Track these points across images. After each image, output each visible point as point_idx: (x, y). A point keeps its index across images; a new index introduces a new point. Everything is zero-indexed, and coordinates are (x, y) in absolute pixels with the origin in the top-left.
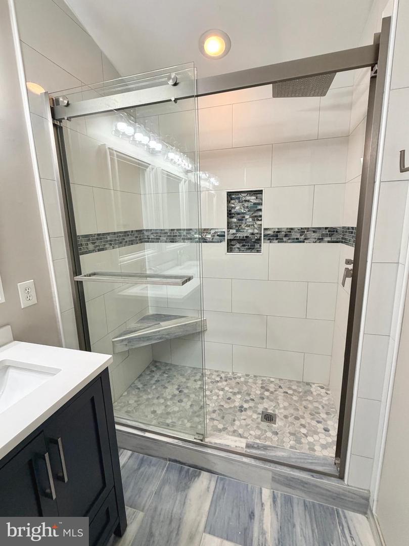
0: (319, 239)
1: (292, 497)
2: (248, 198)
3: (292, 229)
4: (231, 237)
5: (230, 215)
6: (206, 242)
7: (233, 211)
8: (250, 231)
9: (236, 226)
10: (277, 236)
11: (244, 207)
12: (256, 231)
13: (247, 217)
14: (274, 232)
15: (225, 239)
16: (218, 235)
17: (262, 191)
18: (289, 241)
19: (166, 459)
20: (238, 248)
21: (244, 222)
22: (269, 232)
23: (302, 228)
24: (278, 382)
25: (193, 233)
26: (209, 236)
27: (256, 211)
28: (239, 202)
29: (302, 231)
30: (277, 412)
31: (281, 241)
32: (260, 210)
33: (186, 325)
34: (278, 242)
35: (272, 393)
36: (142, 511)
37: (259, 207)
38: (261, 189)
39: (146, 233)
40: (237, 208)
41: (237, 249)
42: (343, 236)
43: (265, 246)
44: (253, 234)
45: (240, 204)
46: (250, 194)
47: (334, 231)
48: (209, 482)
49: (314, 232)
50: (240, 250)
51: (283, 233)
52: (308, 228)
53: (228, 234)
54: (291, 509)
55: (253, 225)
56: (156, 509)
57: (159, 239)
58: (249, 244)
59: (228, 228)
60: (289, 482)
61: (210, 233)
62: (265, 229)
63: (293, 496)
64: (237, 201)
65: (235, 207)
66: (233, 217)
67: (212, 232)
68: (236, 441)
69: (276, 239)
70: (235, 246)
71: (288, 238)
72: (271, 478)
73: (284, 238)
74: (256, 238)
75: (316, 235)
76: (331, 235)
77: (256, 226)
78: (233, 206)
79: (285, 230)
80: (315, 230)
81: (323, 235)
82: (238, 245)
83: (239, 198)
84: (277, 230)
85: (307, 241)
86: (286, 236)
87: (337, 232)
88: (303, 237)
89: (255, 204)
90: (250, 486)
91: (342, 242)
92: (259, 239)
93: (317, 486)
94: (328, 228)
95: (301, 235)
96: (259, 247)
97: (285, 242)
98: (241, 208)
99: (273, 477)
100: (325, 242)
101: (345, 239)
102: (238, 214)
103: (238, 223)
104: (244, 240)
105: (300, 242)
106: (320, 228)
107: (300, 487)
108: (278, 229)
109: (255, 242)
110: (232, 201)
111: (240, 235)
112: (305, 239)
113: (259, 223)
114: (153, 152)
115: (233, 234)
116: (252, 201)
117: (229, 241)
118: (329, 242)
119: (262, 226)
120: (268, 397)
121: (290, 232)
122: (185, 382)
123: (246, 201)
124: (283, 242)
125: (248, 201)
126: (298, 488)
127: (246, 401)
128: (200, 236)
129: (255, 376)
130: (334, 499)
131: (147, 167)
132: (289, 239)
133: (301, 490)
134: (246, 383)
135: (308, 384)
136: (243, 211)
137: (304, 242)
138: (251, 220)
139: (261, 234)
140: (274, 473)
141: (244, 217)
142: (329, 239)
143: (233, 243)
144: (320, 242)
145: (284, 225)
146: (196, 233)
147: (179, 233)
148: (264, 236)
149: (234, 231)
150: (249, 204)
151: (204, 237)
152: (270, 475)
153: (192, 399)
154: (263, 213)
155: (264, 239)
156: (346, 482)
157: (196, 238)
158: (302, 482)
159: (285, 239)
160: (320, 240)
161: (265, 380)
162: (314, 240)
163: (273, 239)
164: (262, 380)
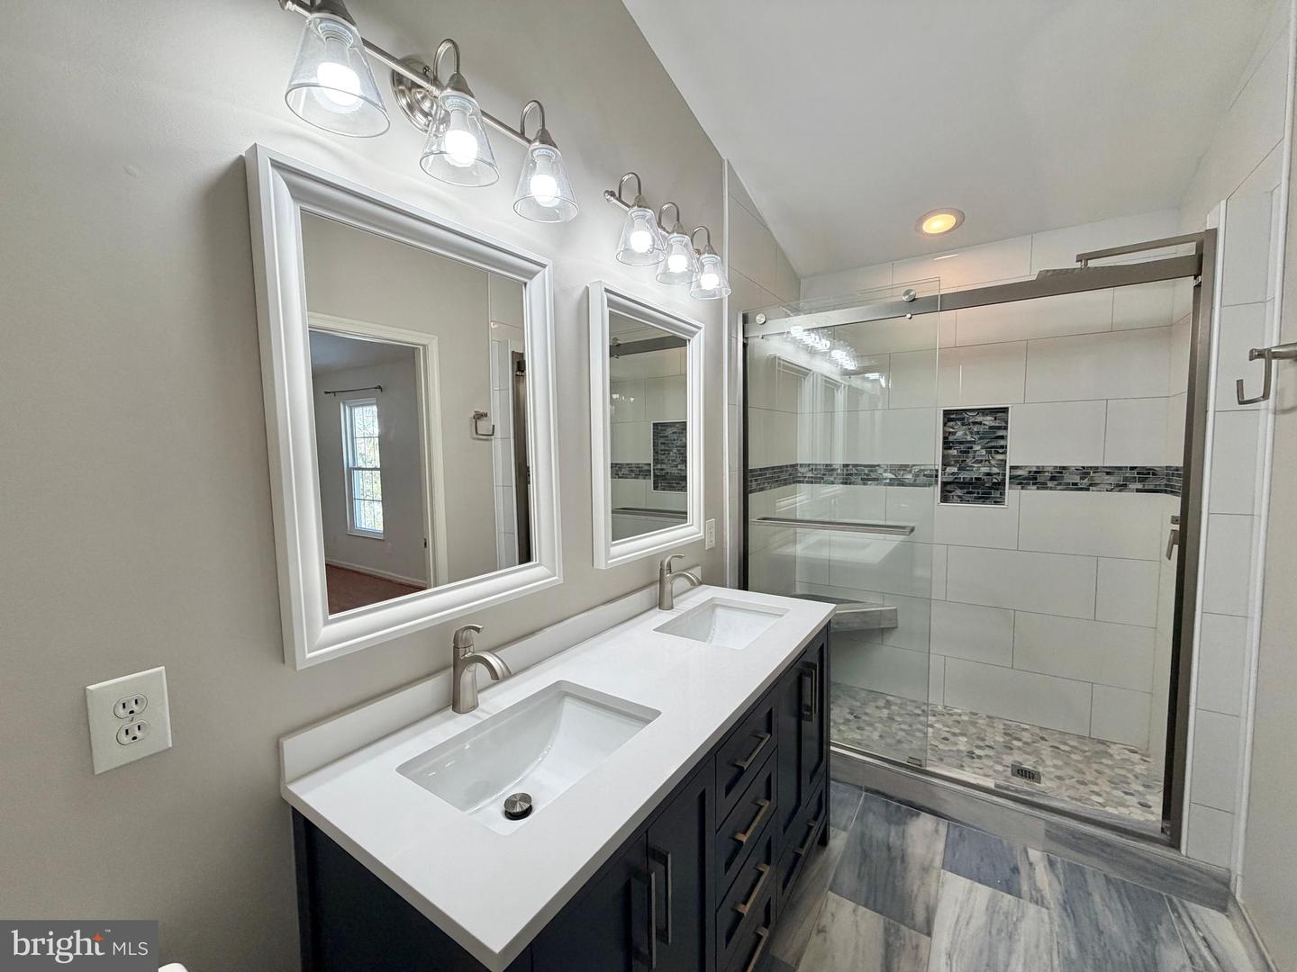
0: (1118, 485)
1: (1083, 868)
2: (979, 419)
3: (1064, 468)
4: (950, 479)
5: (947, 444)
6: (903, 485)
7: (951, 438)
8: (985, 470)
9: (957, 462)
10: (1034, 479)
11: (971, 433)
12: (995, 470)
13: (977, 448)
14: (1030, 472)
15: (937, 481)
16: (924, 475)
17: (1007, 408)
18: (1059, 487)
19: (860, 788)
20: (960, 497)
21: (971, 455)
22: (1019, 472)
23: (1083, 468)
24: (1038, 731)
25: (880, 471)
26: (910, 476)
27: (995, 439)
28: (963, 424)
29: (1085, 472)
30: (1040, 769)
31: (1043, 486)
32: (1002, 437)
33: (864, 613)
34: (1038, 489)
35: (1026, 743)
36: (845, 829)
37: (1000, 433)
38: (1005, 406)
39: (800, 469)
40: (959, 434)
41: (955, 498)
42: (1169, 480)
43: (1011, 493)
44: (988, 474)
45: (964, 427)
46: (983, 413)
47: (1149, 474)
48: (935, 825)
49: (1108, 473)
50: (962, 500)
51: (1047, 474)
52: (1097, 468)
53: (943, 474)
54: (1083, 879)
55: (989, 461)
56: (863, 834)
57: (823, 479)
58: (980, 491)
59: (943, 464)
60: (1076, 842)
61: (910, 472)
62: (1011, 468)
63: (1085, 866)
64: (959, 423)
65: (956, 433)
66: (950, 448)
67: (916, 469)
68: (975, 778)
69: (1034, 484)
70: (953, 494)
71: (1056, 483)
72: (1043, 831)
73: (1048, 482)
74: (995, 481)
75: (1112, 479)
76: (1145, 479)
77: (993, 462)
78: (952, 430)
79: (1050, 469)
80: (1110, 471)
81: (1126, 479)
82: (959, 492)
83: (963, 419)
84: (1035, 469)
85: (1094, 488)
86: (1053, 479)
87: (1154, 474)
88: (1086, 481)
89: (991, 427)
90: (1005, 842)
91: (1166, 492)
92: (1003, 483)
93: (1127, 852)
94: (1136, 468)
95: (1082, 478)
96: (998, 495)
97: (1051, 489)
98: (966, 434)
99: (1047, 831)
100: (1132, 491)
101: (1172, 486)
102: (961, 443)
103: (959, 457)
104: (972, 484)
105: (1081, 489)
106: (1120, 468)
107: (1097, 851)
108: (1038, 467)
109: (990, 488)
110: (951, 424)
111: (964, 475)
112: (1091, 485)
113: (1000, 457)
114: (812, 351)
115: (953, 474)
116: (987, 423)
117: (944, 484)
118: (1138, 491)
119: (1008, 461)
120: (1019, 749)
121: (1061, 473)
122: (861, 707)
123: (975, 423)
124: (1047, 488)
125: (980, 423)
126: (1094, 854)
127: (979, 747)
128: (893, 477)
129: (989, 717)
130: (1162, 878)
131: (806, 374)
132: (1059, 484)
133: (1098, 855)
134: (974, 724)
135: (1103, 742)
136: (969, 438)
137: (1088, 490)
138: (984, 452)
139: (1005, 475)
140: (1047, 822)
141: (971, 448)
142: (1140, 486)
143: (948, 488)
144: (1120, 491)
145: (1050, 461)
146: (885, 471)
147: (857, 470)
148: (1010, 479)
149: (955, 470)
150: (981, 429)
151: (901, 477)
152: (1041, 826)
153: (879, 730)
154: (1009, 442)
155: (1010, 483)
156: (1183, 852)
157: (886, 479)
158: (1101, 841)
159: (1050, 484)
160: (1122, 487)
161: (1010, 726)
162: (1109, 487)
163: (1029, 484)
164: (1005, 725)
